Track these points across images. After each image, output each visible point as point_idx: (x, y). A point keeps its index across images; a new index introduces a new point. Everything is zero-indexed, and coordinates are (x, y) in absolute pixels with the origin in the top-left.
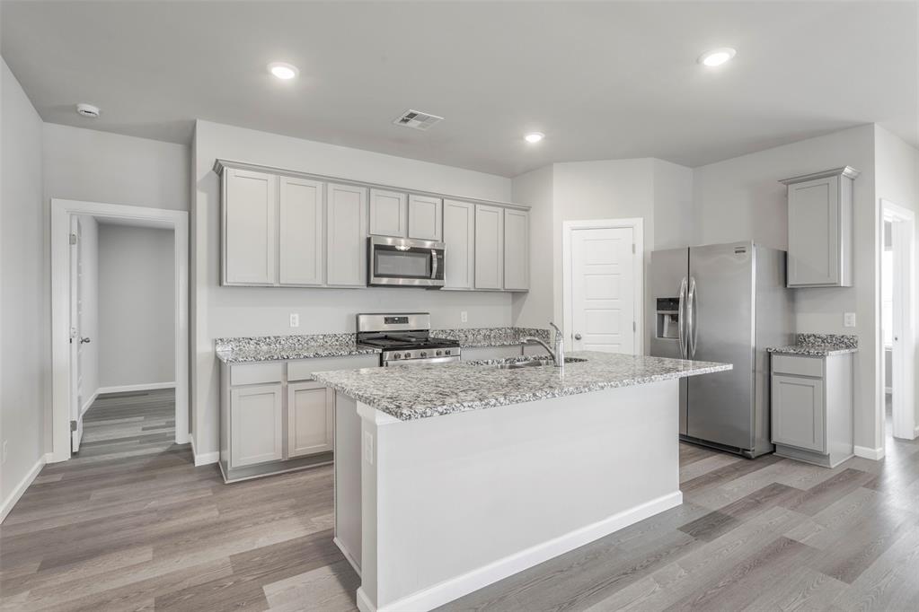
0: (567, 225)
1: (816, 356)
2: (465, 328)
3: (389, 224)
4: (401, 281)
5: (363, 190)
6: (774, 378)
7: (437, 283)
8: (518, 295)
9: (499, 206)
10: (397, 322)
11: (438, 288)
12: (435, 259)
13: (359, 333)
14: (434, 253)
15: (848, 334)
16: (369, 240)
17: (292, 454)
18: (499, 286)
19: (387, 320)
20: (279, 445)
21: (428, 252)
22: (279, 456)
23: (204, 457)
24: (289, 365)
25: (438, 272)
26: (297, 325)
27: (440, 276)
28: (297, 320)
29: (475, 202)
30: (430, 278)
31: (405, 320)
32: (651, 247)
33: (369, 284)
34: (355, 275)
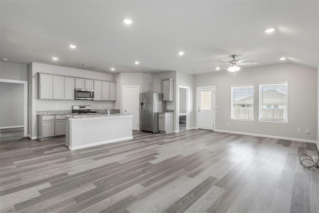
0: (124, 86)
1: (164, 114)
2: (101, 109)
3: (80, 86)
4: (82, 99)
5: (74, 79)
6: (159, 118)
7: (92, 99)
8: (114, 102)
9: (108, 82)
10: (83, 108)
11: (93, 100)
12: (91, 94)
13: (73, 110)
14: (91, 92)
15: (173, 110)
16: (75, 89)
17: (56, 135)
18: (108, 100)
19: (80, 107)
20: (53, 133)
21: (90, 92)
22: (53, 135)
23: (34, 138)
24: (56, 116)
25: (92, 96)
26: (57, 108)
27: (93, 97)
28: (57, 107)
29: (102, 81)
30: (90, 98)
31: (85, 107)
32: (141, 92)
33: (75, 99)
34: (72, 97)
